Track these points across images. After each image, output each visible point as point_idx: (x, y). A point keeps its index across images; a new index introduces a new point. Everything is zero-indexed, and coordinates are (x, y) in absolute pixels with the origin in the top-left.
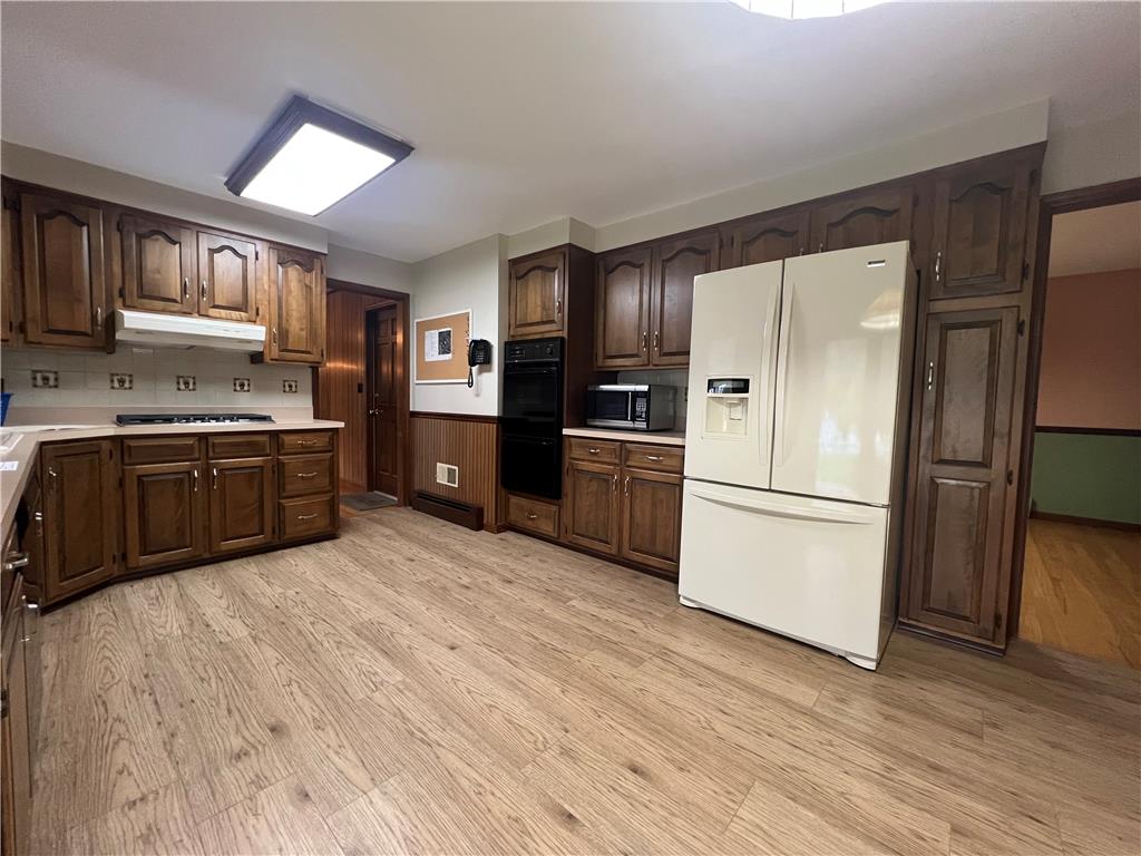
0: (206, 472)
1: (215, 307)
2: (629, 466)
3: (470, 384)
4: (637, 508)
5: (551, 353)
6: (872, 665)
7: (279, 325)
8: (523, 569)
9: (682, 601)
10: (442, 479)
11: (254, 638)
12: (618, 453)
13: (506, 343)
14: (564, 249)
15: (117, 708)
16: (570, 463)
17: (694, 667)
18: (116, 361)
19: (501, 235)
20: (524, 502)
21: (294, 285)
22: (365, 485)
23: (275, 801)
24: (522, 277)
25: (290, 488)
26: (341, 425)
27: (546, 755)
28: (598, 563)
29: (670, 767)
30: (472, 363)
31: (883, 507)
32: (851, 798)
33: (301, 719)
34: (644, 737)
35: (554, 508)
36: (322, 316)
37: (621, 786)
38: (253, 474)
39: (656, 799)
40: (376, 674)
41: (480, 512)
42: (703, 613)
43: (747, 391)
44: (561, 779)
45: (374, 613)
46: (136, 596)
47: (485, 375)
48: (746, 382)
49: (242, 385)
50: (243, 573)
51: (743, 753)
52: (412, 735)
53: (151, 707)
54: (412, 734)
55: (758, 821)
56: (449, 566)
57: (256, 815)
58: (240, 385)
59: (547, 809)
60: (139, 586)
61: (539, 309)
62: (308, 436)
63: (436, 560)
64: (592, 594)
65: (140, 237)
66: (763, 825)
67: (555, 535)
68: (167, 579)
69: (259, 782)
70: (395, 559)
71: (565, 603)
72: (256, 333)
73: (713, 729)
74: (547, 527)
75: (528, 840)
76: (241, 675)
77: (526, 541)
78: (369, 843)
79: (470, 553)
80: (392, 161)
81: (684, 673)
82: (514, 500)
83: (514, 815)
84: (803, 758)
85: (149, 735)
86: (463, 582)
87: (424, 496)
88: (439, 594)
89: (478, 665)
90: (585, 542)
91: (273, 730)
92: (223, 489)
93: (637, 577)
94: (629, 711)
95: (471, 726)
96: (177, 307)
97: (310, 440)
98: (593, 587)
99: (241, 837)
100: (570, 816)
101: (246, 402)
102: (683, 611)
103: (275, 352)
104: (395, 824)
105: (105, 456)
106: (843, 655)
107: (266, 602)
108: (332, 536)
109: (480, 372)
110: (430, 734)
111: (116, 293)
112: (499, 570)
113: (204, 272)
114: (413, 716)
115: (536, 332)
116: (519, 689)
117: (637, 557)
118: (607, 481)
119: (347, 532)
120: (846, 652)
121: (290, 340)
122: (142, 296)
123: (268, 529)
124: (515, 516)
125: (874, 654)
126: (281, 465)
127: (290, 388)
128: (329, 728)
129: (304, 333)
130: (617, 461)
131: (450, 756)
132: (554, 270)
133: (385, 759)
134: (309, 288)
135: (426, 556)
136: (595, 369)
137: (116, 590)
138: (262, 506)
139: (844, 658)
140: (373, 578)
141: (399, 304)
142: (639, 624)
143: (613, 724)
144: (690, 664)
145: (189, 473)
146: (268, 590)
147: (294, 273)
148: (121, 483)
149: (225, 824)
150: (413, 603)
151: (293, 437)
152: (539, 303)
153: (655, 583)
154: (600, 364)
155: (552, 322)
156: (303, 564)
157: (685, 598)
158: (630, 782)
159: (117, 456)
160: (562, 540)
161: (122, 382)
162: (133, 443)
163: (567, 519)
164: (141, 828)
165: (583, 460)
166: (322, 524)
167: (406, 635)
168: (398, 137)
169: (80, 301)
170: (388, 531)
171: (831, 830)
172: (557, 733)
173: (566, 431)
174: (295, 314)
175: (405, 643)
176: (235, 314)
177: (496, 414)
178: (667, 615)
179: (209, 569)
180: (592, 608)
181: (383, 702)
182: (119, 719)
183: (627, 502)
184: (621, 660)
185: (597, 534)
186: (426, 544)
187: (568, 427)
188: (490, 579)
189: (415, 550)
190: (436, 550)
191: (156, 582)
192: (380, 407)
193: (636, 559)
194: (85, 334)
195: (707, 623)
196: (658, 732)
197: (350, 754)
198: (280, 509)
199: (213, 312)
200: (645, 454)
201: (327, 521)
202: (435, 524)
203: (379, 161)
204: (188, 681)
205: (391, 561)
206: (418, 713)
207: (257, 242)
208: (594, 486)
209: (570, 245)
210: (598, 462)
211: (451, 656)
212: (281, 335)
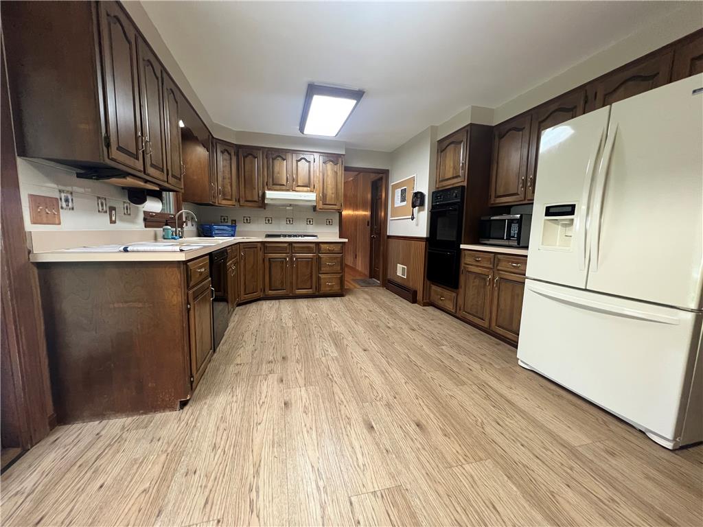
0: (291, 259)
1: (298, 186)
2: (498, 270)
3: (413, 219)
4: (502, 299)
5: (456, 197)
6: (670, 445)
7: (323, 192)
8: (426, 325)
9: (520, 363)
10: (399, 273)
11: (293, 327)
12: (492, 260)
13: (433, 193)
14: (466, 128)
15: (245, 338)
16: (464, 267)
17: (499, 397)
18: (267, 213)
19: (432, 127)
20: (439, 289)
21: (330, 173)
22: (368, 275)
23: (272, 379)
24: (444, 150)
25: (324, 269)
26: (346, 240)
27: (378, 403)
28: (476, 331)
29: (440, 432)
30: (414, 206)
31: (692, 311)
32: (557, 497)
33: (293, 357)
34: (435, 414)
35: (454, 294)
36: (341, 187)
37: (405, 428)
38: (309, 262)
39: (419, 439)
40: (327, 351)
41: (415, 293)
42: (533, 374)
43: (573, 214)
44: (379, 414)
45: (342, 329)
46: (266, 305)
47: (421, 212)
48: (573, 206)
49: (310, 222)
50: (301, 304)
51: (494, 445)
52: (328, 377)
53: (254, 340)
54: (328, 375)
55: (473, 474)
56: (387, 317)
57: (265, 380)
58: (309, 221)
59: (364, 420)
60: (268, 302)
61: (451, 170)
62: (332, 245)
63: (382, 313)
64: (459, 346)
65: (273, 159)
66: (475, 477)
67: (454, 311)
68: (277, 301)
69: (271, 372)
70: (363, 309)
71: (438, 346)
72: (312, 197)
73: (483, 428)
74: (450, 306)
75: (348, 426)
76: (283, 338)
77: (438, 313)
78: (293, 402)
79: (402, 314)
80: (355, 102)
81: (488, 397)
82: (434, 287)
83: (348, 416)
84: (538, 464)
85: (250, 348)
86: (389, 325)
87: (390, 281)
88: (374, 328)
89: (372, 360)
90: (470, 318)
91: (283, 358)
92: (297, 266)
93: (498, 344)
94: (436, 402)
95: (353, 381)
96: (284, 188)
97: (332, 247)
98: (462, 343)
99: (259, 385)
100: (372, 427)
101: (311, 229)
102: (518, 369)
103: (321, 205)
104: (304, 400)
105: (259, 249)
106: (643, 430)
107: (304, 316)
108: (341, 295)
109: (419, 211)
110: (335, 378)
111: (265, 184)
112: (411, 323)
113: (294, 172)
114: (333, 370)
115: (449, 184)
116: (385, 375)
117: (501, 331)
118: (485, 279)
119: (349, 295)
120: (646, 429)
121: (328, 199)
122: (274, 184)
123: (314, 287)
124: (435, 298)
125: (670, 435)
126: (320, 258)
127: (329, 223)
128: (301, 364)
129: (333, 196)
130: (491, 266)
131: (338, 388)
132: (460, 142)
133: (313, 380)
134: (336, 173)
135: (378, 310)
136: (490, 206)
137: (261, 302)
138: (311, 276)
139: (644, 433)
140: (349, 315)
141: (384, 176)
142: (478, 367)
143: (422, 404)
144: (496, 396)
145: (286, 259)
146: (307, 312)
147: (329, 166)
148: (264, 260)
149: (257, 379)
150: (360, 329)
151: (325, 245)
152: (452, 165)
153: (509, 350)
154: (492, 202)
155: (459, 176)
156: (324, 304)
157: (522, 361)
158: (412, 428)
159: (262, 249)
160: (457, 315)
161: (269, 220)
162: (268, 245)
163: (460, 302)
164: (236, 372)
165: (472, 265)
166: (336, 288)
167: (349, 340)
168: (357, 89)
169: (255, 189)
170: (367, 297)
171: (523, 501)
172: (390, 397)
173: (462, 246)
174: (330, 187)
175: (346, 342)
176: (305, 189)
177: (425, 236)
178: (503, 368)
179: (291, 301)
180: (453, 353)
181: (324, 361)
182: (245, 341)
183: (496, 294)
184: (451, 380)
185: (477, 312)
186: (381, 305)
187: (465, 244)
188: (404, 326)
189: (375, 307)
190: (385, 309)
191: (273, 302)
192: (376, 234)
193: (499, 332)
194: (256, 201)
195: (531, 380)
196: (445, 416)
197: (303, 374)
198: (319, 278)
199: (298, 189)
200: (509, 262)
201: (339, 288)
202: (392, 297)
203: (350, 103)
204: (267, 335)
205: (361, 310)
206: (334, 369)
207: (314, 154)
208: (477, 282)
209: (471, 125)
210: (481, 267)
211: (362, 353)
212: (323, 197)
